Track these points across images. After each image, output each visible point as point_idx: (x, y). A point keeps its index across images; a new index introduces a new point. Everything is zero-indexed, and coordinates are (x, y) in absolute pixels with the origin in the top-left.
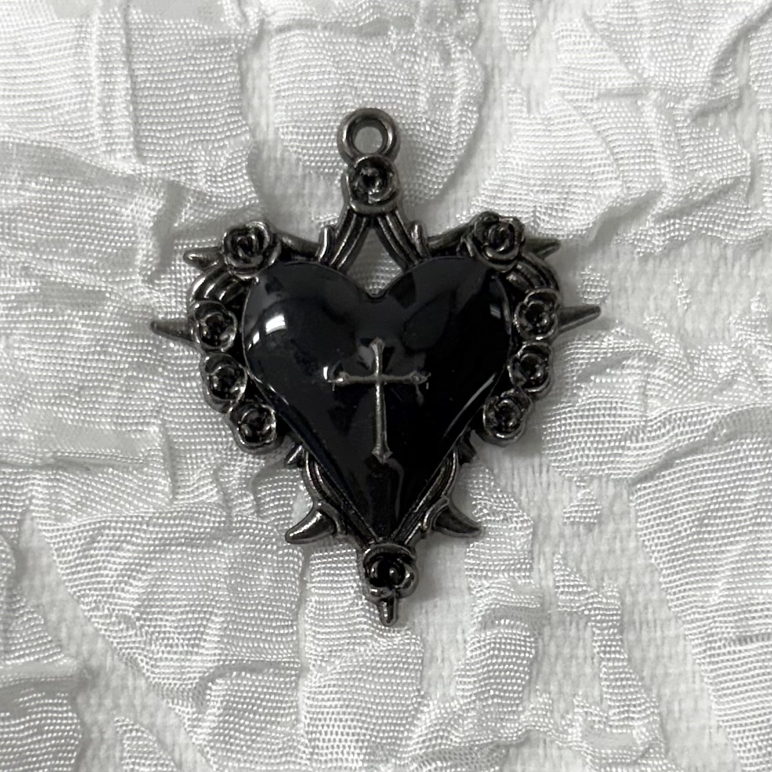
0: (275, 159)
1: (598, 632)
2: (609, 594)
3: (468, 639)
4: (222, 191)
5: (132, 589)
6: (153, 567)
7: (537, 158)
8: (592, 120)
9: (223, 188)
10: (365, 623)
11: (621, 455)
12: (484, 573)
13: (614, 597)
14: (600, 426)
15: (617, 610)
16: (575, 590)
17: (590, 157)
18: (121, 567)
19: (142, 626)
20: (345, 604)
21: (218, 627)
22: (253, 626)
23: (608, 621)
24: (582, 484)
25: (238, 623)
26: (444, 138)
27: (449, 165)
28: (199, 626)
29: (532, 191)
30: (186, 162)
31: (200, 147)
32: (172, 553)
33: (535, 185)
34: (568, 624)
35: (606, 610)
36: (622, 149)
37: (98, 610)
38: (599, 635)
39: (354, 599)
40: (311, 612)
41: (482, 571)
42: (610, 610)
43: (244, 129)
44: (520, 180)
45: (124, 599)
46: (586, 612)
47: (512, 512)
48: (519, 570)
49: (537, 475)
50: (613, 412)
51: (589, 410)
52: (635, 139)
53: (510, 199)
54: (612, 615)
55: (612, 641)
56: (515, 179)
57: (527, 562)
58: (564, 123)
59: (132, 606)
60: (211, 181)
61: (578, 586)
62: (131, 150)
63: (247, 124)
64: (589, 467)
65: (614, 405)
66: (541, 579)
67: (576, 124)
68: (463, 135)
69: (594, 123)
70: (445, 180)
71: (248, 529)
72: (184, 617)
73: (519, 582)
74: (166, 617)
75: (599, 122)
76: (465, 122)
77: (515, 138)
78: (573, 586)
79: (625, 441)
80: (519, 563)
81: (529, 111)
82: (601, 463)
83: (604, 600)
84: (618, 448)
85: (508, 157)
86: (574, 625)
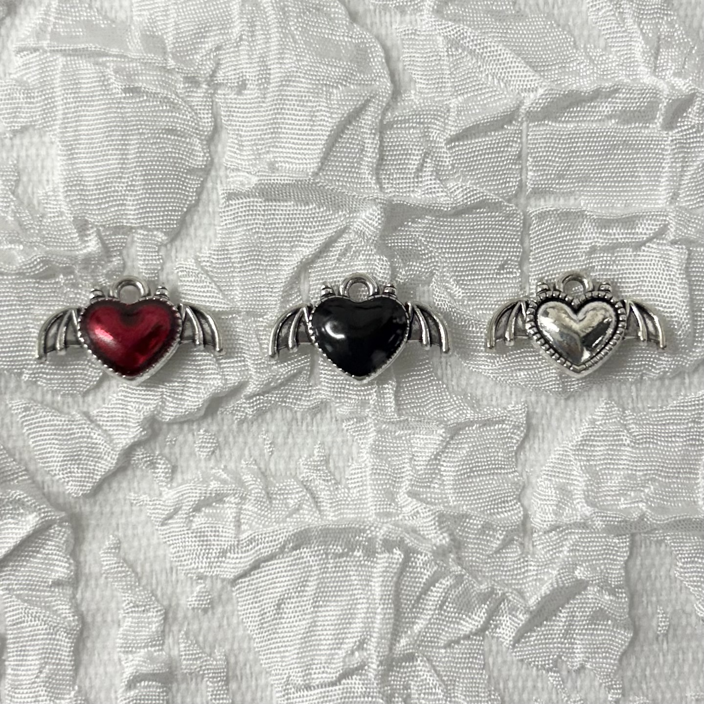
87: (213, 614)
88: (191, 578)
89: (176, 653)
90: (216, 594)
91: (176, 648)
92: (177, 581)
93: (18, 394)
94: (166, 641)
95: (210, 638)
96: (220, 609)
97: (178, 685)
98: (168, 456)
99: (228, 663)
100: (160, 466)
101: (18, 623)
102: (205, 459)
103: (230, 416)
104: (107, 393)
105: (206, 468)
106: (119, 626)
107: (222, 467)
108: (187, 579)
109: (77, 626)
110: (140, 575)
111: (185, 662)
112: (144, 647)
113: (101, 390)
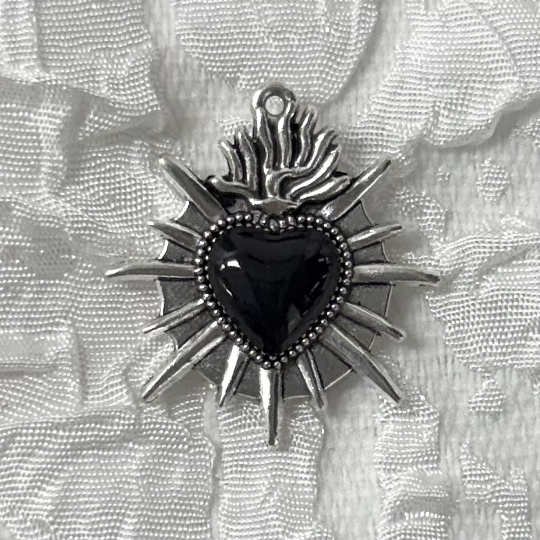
0: (178, 65)
1: (505, 519)
2: (516, 481)
3: (379, 531)
4: (125, 98)
5: (45, 494)
6: (65, 471)
7: (435, 54)
8: (489, 16)
9: (125, 95)
10: (277, 519)
11: (523, 346)
12: (393, 467)
13: (520, 484)
14: (503, 318)
15: (524, 497)
16: (482, 479)
17: (487, 53)
18: (34, 472)
19: (56, 530)
20: (257, 501)
21: (131, 528)
22: (166, 525)
23: (515, 509)
24: (487, 375)
25: (151, 524)
26: (344, 38)
27: (349, 64)
28: (113, 528)
29: (431, 86)
30: (89, 71)
31: (102, 55)
32: (84, 457)
33: (434, 80)
34: (476, 512)
35: (513, 497)
36: (520, 44)
37: (13, 516)
38: (507, 522)
39: (266, 495)
40: (223, 509)
41: (391, 464)
42: (517, 497)
43: (145, 38)
44: (419, 76)
45: (38, 504)
46: (494, 501)
47: (418, 406)
48: (427, 462)
49: (443, 366)
50: (516, 303)
51: (491, 303)
52: (531, 34)
53: (410, 94)
54: (520, 502)
55: (520, 527)
56: (414, 75)
57: (434, 453)
58: (461, 19)
59: (45, 510)
60: (113, 89)
61: (484, 475)
62: (35, 60)
63: (149, 33)
64: (493, 358)
65: (516, 297)
66: (449, 469)
67: (473, 21)
68: (362, 34)
69: (490, 19)
70: (345, 79)
71: (158, 430)
72: (98, 519)
73: (428, 474)
74: (80, 520)
75: (495, 18)
76: (364, 22)
77: (413, 34)
78: (480, 475)
79: (528, 332)
80: (427, 455)
81: (427, 8)
82: (504, 354)
83: (511, 488)
84: (521, 339)
85: (408, 53)
86: (482, 512)
87: (506, 422)
88: (475, 370)
89: (458, 473)
90: (509, 392)
91: (457, 466)
92: (454, 375)
93: (232, 110)
94: (442, 458)
95: (504, 456)
96: (516, 415)
97: (461, 518)
98: (439, 197)
99: (529, 490)
100: (429, 211)
101: (236, 428)
102: (492, 203)
103: (528, 140)
104: (353, 108)
105: (493, 215)
106: (375, 435)
107: (517, 213)
108: (468, 372)
109: (319, 431)
110: (401, 366)
111: (469, 486)
112: (412, 464)
113: (346, 103)
